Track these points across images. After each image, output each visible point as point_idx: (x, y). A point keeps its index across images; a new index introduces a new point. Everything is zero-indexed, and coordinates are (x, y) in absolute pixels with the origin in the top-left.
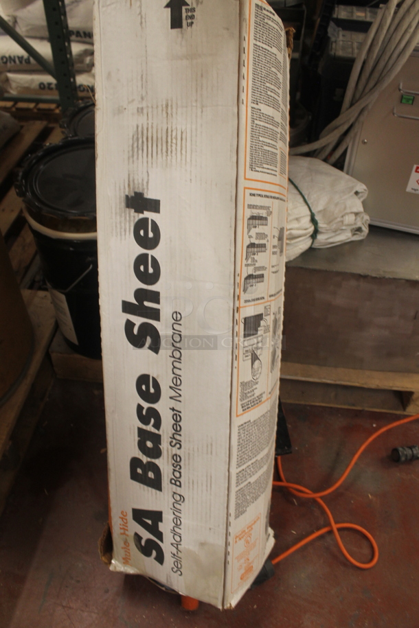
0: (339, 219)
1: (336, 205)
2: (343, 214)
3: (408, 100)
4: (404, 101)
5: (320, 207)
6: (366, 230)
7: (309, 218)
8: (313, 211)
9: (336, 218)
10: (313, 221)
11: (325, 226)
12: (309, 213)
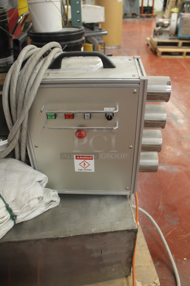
0: (26, 205)
1: (23, 194)
2: (28, 201)
3: (51, 116)
4: (49, 117)
5: (12, 199)
6: (58, 200)
7: (5, 208)
8: (7, 203)
9: (24, 205)
10: (9, 209)
11: (18, 211)
12: (4, 205)
